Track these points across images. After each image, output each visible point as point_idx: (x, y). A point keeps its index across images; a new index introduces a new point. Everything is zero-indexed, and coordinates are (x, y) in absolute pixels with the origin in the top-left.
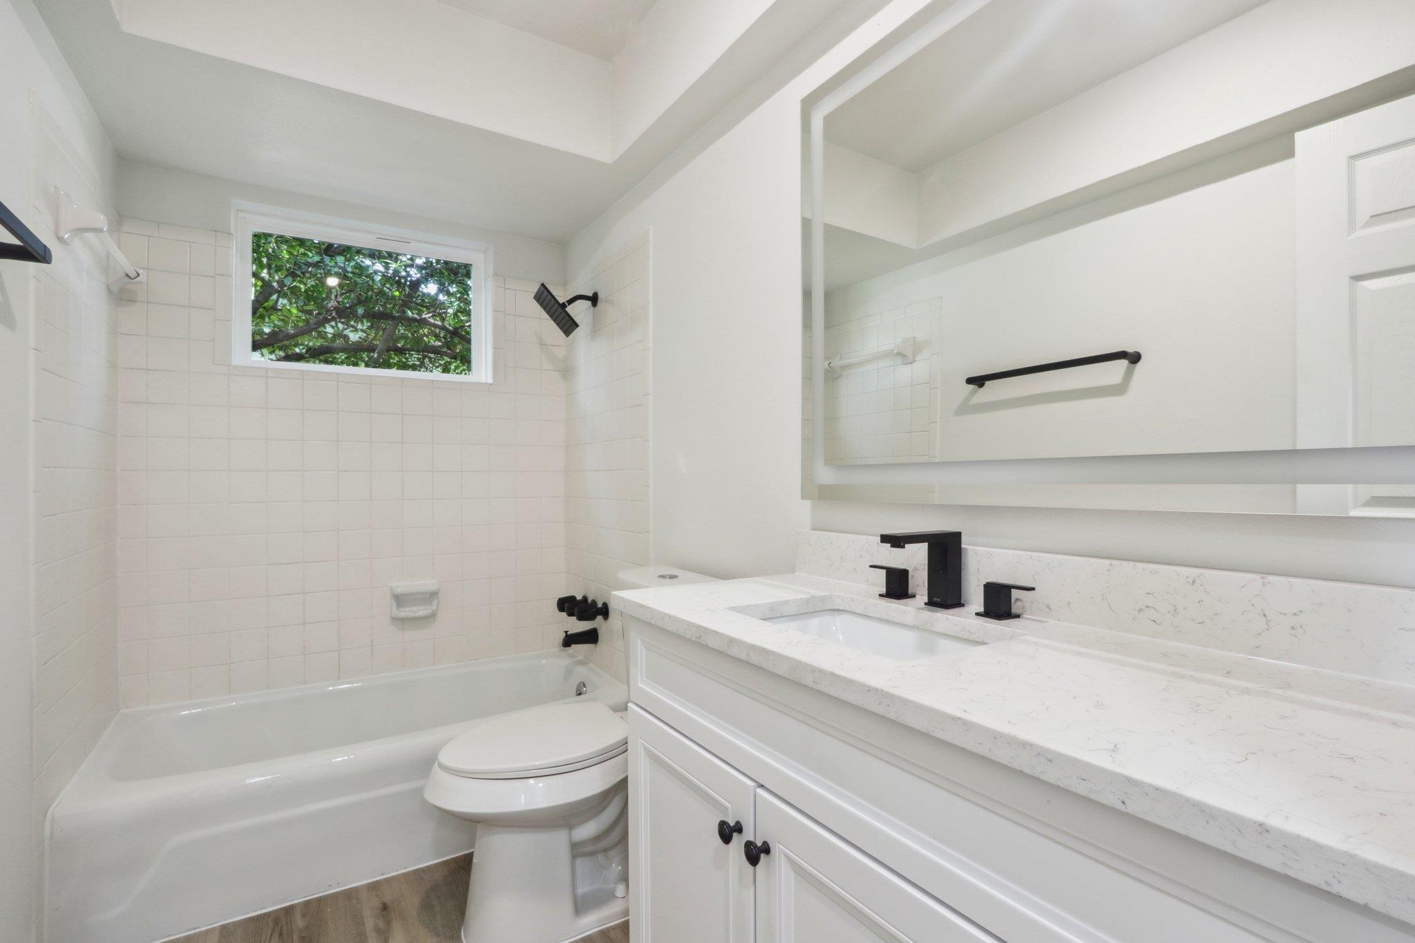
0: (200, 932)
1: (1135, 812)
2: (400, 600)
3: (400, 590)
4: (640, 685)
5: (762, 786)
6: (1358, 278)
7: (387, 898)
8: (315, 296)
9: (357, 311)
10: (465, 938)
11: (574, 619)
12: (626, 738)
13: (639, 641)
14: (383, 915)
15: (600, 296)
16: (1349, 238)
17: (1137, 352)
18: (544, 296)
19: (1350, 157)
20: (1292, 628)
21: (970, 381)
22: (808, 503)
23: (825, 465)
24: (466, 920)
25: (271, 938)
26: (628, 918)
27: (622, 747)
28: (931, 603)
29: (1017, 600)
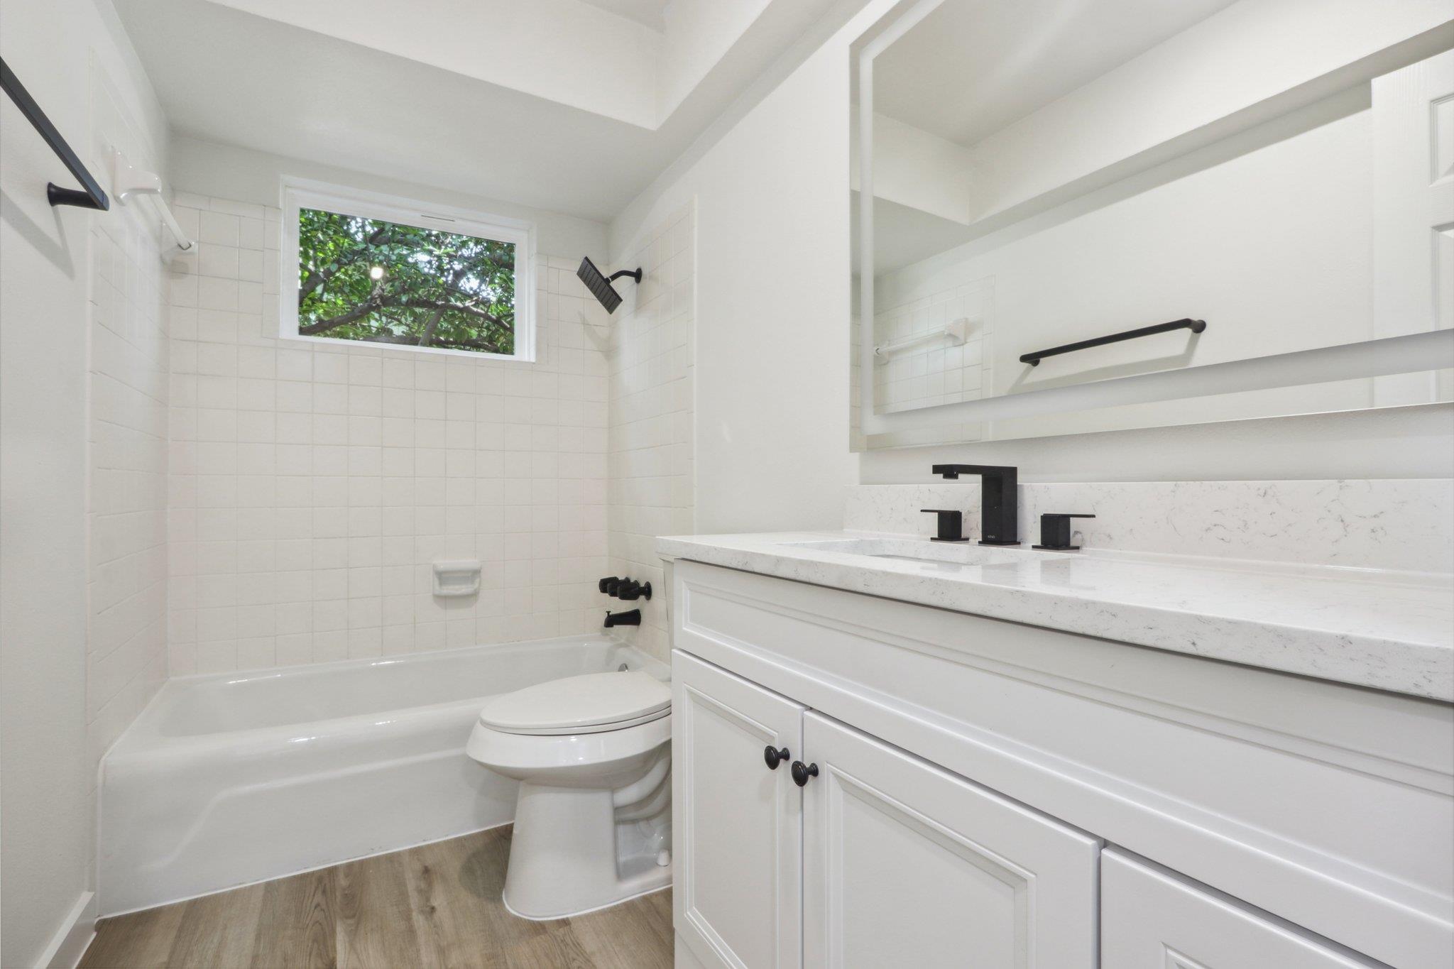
0: (246, 887)
1: (1207, 652)
2: (443, 577)
3: (442, 567)
4: (685, 629)
5: (811, 709)
6: (1440, 228)
7: (429, 863)
8: (361, 286)
9: (401, 299)
10: (507, 901)
11: (617, 599)
12: (670, 701)
13: (683, 583)
14: (424, 878)
15: (644, 272)
16: (1431, 186)
17: (1202, 321)
18: (587, 271)
19: (1432, 101)
20: (1373, 531)
21: (1024, 359)
22: (856, 456)
23: (875, 414)
24: (507, 882)
25: (314, 895)
26: (671, 885)
27: (666, 710)
28: (986, 541)
29: (1076, 532)
